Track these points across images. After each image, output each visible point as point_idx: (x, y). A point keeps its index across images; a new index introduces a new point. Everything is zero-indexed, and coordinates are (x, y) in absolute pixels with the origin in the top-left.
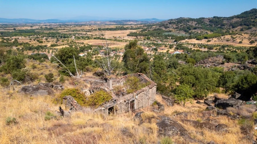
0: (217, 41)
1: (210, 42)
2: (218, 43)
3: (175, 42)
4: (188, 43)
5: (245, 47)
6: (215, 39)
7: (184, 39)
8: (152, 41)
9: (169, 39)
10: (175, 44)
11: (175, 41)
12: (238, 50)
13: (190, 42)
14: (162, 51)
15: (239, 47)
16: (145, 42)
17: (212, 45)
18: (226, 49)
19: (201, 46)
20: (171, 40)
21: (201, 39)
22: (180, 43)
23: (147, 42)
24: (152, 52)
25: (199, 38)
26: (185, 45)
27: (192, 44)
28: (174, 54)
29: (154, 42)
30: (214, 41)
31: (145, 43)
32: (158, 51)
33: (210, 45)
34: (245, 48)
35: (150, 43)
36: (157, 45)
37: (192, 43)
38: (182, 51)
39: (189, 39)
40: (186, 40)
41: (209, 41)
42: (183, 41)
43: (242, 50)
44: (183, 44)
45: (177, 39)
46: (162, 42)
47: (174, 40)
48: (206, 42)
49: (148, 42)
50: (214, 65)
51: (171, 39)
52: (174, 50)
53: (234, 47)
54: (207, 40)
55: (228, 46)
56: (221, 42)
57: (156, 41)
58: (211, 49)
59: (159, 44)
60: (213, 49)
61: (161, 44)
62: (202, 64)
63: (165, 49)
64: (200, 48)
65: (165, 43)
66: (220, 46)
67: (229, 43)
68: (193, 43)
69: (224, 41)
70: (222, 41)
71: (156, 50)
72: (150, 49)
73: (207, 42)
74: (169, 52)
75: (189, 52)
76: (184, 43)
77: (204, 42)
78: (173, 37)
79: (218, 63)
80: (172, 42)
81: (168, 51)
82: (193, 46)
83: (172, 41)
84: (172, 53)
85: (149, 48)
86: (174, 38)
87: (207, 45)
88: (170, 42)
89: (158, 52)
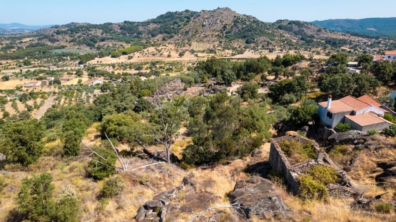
0: (141, 57)
1: (133, 59)
2: (143, 59)
3: (81, 65)
4: (101, 63)
5: (177, 61)
6: (137, 54)
7: (93, 59)
8: (37, 67)
9: (67, 60)
10: (82, 68)
11: (80, 63)
12: (173, 67)
13: (104, 62)
14: (69, 83)
15: (171, 62)
16: (24, 70)
17: (137, 63)
18: (158, 66)
19: (123, 66)
20: (72, 62)
21: (119, 56)
22: (89, 65)
23: (29, 71)
24: (52, 87)
25: (116, 55)
26: (100, 68)
27: (109, 65)
28: (94, 84)
29: (42, 68)
30: (137, 58)
31: (24, 73)
32: (62, 84)
33: (135, 63)
34: (178, 63)
35: (35, 72)
36: (52, 73)
37: (107, 63)
38: (102, 78)
39: (100, 57)
40: (97, 59)
41: (130, 58)
42: (93, 62)
43: (176, 66)
44: (96, 67)
45: (82, 60)
46: (58, 67)
47: (78, 62)
48: (127, 60)
49: (30, 69)
50: (177, 93)
51: (72, 59)
52: (88, 78)
53: (165, 63)
54: (127, 56)
55: (157, 62)
56: (146, 58)
57: (45, 67)
58: (140, 70)
59: (55, 71)
60: (142, 69)
61: (58, 71)
62: (160, 94)
63: (72, 79)
64: (124, 69)
65: (65, 68)
66: (148, 63)
67: (157, 58)
68: (110, 63)
69: (150, 56)
70: (148, 56)
71: (57, 82)
72: (45, 82)
73: (129, 59)
74: (82, 83)
75: (114, 79)
76: (96, 64)
77: (123, 59)
78: (73, 57)
79: (179, 90)
80: (76, 66)
81: (80, 81)
82: (111, 67)
83: (75, 63)
84: (89, 84)
85: (43, 81)
86: (76, 59)
87: (131, 64)
88: (73, 66)
89: (64, 86)
